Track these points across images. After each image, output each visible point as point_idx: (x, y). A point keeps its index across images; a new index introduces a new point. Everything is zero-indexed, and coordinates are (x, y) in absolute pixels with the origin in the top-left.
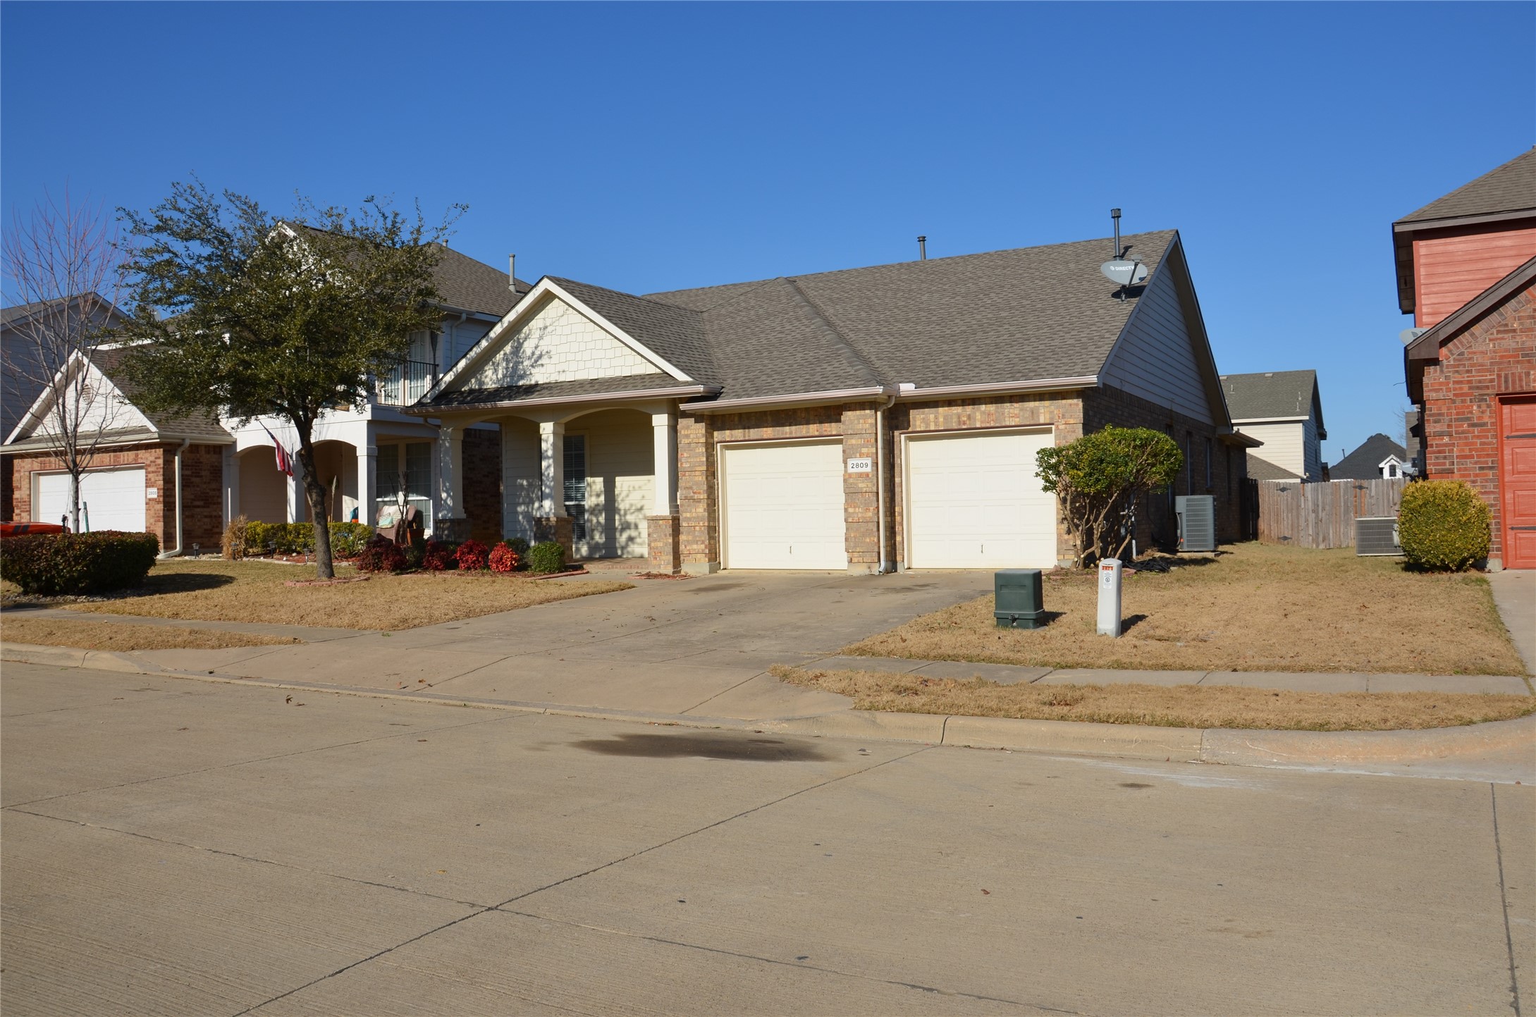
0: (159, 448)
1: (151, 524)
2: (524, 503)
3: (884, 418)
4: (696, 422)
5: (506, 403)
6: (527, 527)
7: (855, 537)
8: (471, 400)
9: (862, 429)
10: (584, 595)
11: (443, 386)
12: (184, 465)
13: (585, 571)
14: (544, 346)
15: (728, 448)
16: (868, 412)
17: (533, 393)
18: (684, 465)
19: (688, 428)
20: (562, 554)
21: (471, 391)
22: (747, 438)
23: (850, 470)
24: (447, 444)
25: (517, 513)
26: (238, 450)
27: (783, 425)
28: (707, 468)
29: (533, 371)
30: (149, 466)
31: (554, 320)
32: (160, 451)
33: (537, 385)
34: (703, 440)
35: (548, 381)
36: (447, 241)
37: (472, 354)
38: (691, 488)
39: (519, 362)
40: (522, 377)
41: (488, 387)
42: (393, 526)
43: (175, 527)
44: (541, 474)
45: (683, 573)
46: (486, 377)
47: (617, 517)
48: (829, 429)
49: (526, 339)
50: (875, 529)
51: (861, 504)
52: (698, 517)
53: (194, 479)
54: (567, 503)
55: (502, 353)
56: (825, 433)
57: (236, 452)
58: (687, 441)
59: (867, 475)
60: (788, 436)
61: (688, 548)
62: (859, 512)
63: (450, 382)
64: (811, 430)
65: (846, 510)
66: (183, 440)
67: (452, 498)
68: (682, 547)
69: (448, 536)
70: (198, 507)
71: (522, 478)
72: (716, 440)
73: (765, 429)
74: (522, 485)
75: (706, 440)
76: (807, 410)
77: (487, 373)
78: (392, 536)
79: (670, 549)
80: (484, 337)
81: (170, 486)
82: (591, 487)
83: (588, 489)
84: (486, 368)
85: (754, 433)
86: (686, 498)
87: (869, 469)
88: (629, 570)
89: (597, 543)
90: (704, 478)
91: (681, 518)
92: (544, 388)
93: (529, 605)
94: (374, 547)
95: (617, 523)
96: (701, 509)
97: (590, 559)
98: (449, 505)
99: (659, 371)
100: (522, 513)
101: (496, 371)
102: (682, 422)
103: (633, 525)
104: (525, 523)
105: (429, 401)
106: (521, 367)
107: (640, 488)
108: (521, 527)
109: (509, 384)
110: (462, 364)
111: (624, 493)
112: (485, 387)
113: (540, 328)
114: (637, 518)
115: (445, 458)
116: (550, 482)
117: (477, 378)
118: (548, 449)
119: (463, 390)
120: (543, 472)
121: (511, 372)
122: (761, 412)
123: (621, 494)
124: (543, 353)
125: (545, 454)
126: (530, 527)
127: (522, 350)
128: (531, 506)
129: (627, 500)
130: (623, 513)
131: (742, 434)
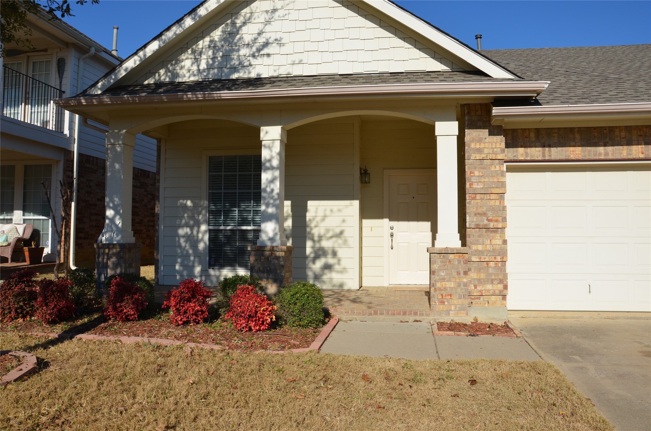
2: (187, 225)
4: (490, 135)
6: (191, 251)
11: (123, 73)
18: (475, 186)
19: (480, 141)
21: (159, 85)
22: (547, 158)
24: (119, 149)
25: (179, 236)
27: (596, 145)
29: (253, 61)
35: (275, 74)
37: (170, 34)
38: (484, 214)
39: (233, 50)
40: (235, 69)
41: (185, 79)
42: (9, 245)
46: (182, 68)
47: (309, 244)
49: (244, 23)
52: (494, 250)
55: (207, 39)
58: (478, 156)
60: (602, 157)
61: (479, 288)
63: (133, 70)
64: (634, 152)
67: (122, 217)
71: (187, 198)
73: (571, 149)
74: (185, 206)
76: (628, 129)
77: (183, 64)
79: (464, 290)
80: (189, 13)
84: (183, 57)
85: (556, 153)
86: (478, 227)
91: (470, 251)
95: (309, 250)
98: (117, 226)
100: (183, 237)
101: (197, 61)
102: (471, 134)
103: (330, 251)
104: (187, 247)
105: (99, 92)
106: (235, 57)
107: (339, 210)
108: (182, 252)
109: (216, 77)
110: (154, 46)
111: (318, 219)
112: (180, 80)
113: (267, 12)
114: (336, 245)
115: (112, 166)
116: (275, 200)
117: (168, 69)
118: (272, 157)
119: (146, 82)
120: (263, 186)
121: (220, 63)
122: (565, 128)
123: (314, 219)
124: (270, 41)
125: (268, 165)
126: (193, 252)
127: (238, 37)
128: (196, 229)
129: (322, 224)
130: (316, 238)
131: (541, 153)
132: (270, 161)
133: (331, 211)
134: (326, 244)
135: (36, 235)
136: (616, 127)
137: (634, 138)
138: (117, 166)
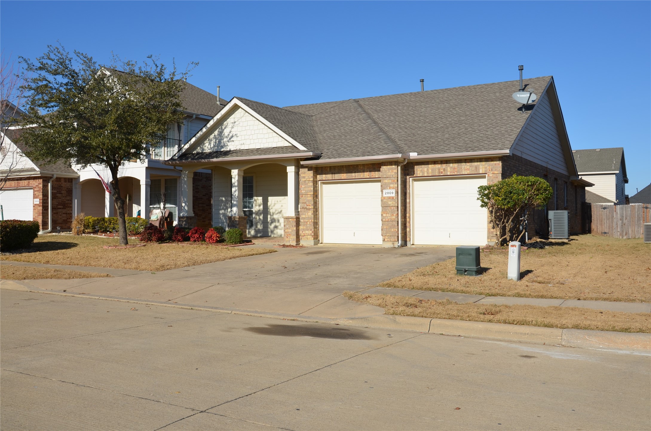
0: (41, 179)
1: (36, 217)
2: (223, 209)
3: (402, 169)
4: (308, 170)
5: (215, 160)
6: (225, 221)
7: (386, 228)
8: (198, 158)
9: (391, 175)
10: (252, 255)
11: (184, 150)
12: (53, 188)
13: (252, 243)
14: (233, 133)
15: (324, 183)
16: (394, 166)
17: (228, 155)
18: (302, 192)
19: (304, 173)
20: (241, 235)
21: (198, 153)
22: (333, 179)
23: (384, 195)
24: (185, 179)
25: (219, 214)
26: (81, 181)
27: (351, 172)
28: (314, 193)
29: (229, 144)
30: (35, 188)
31: (239, 119)
32: (41, 181)
33: (230, 151)
34: (312, 179)
35: (235, 149)
36: (186, 79)
37: (198, 135)
38: (305, 203)
39: (221, 139)
40: (222, 147)
41: (206, 151)
42: (158, 220)
43: (48, 219)
44: (232, 195)
45: (301, 245)
46: (205, 146)
47: (269, 216)
48: (374, 175)
49: (225, 128)
50: (396, 225)
51: (390, 212)
52: (309, 217)
53: (58, 195)
54: (245, 209)
55: (213, 135)
56: (372, 177)
57: (79, 182)
58: (304, 180)
59: (393, 198)
60: (354, 178)
61: (303, 233)
62: (388, 216)
63: (187, 149)
64: (365, 175)
65: (382, 215)
66: (53, 175)
67: (187, 206)
68: (300, 232)
69: (185, 225)
70: (60, 208)
71: (223, 196)
72: (318, 179)
73: (342, 174)
74: (222, 200)
75: (313, 179)
76: (364, 165)
77: (205, 145)
78: (157, 224)
79: (294, 233)
80: (204, 126)
81: (46, 198)
82: (256, 201)
83: (255, 202)
84: (205, 142)
85: (337, 176)
86: (303, 208)
87: (394, 195)
88: (274, 243)
89: (259, 229)
90: (312, 198)
91: (300, 218)
92: (234, 152)
93: (224, 259)
94: (148, 230)
95: (269, 219)
96: (310, 214)
97: (255, 237)
98: (186, 210)
99: (290, 145)
100: (222, 214)
101: (210, 144)
102: (302, 171)
103: (277, 220)
104: (223, 219)
105: (177, 158)
106: (222, 142)
107: (280, 201)
108: (221, 221)
109: (216, 150)
110: (194, 140)
111: (273, 205)
112: (205, 151)
113: (232, 123)
114: (279, 217)
115: (184, 186)
116: (236, 199)
117: (201, 147)
118: (235, 182)
119: (194, 152)
120: (233, 193)
121: (217, 144)
122: (340, 166)
123: (271, 205)
124: (234, 135)
125: (234, 185)
126: (226, 221)
127: (223, 133)
128: (226, 210)
129: (274, 208)
130: (272, 214)
131: (331, 177)
132: (234, 183)
133: (277, 201)
134: (275, 216)
135: (171, 215)
136: (359, 165)
137: (366, 169)
138: (185, 186)
